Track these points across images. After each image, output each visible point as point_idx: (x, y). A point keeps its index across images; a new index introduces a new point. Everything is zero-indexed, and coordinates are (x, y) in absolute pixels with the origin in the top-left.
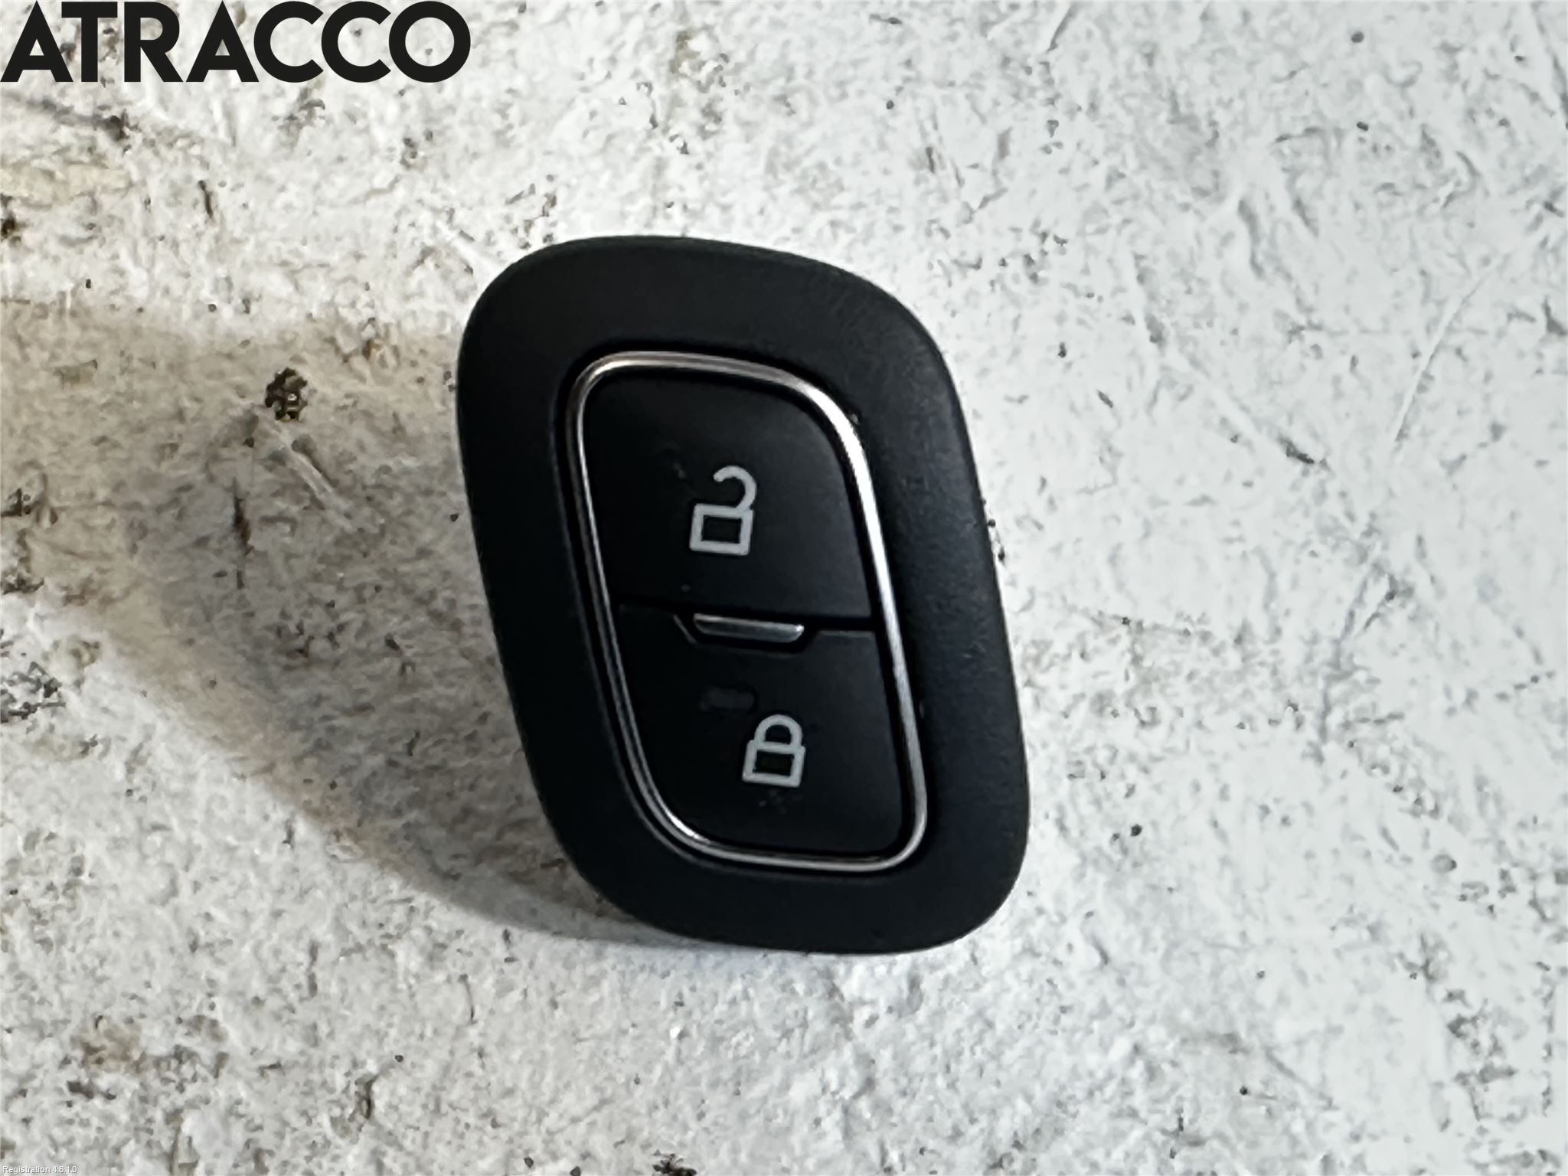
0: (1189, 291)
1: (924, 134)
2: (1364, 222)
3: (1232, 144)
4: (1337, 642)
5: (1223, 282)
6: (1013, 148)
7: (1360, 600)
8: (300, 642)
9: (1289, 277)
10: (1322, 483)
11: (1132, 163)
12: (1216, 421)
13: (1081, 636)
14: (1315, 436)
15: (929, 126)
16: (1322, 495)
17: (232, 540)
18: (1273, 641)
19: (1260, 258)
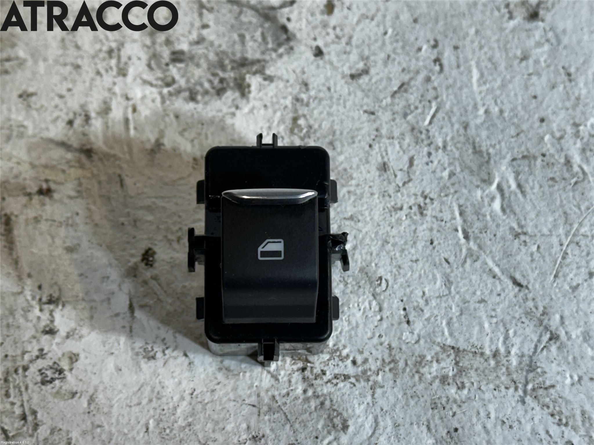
0: (478, 219)
1: (383, 158)
2: (543, 192)
3: (495, 162)
4: (531, 357)
5: (491, 216)
6: (415, 163)
7: (539, 341)
8: (152, 354)
9: (515, 214)
10: (526, 295)
11: (458, 169)
12: (487, 270)
13: (437, 354)
14: (524, 276)
15: (384, 154)
16: (526, 299)
17: (128, 314)
18: (507, 356)
19: (505, 206)
